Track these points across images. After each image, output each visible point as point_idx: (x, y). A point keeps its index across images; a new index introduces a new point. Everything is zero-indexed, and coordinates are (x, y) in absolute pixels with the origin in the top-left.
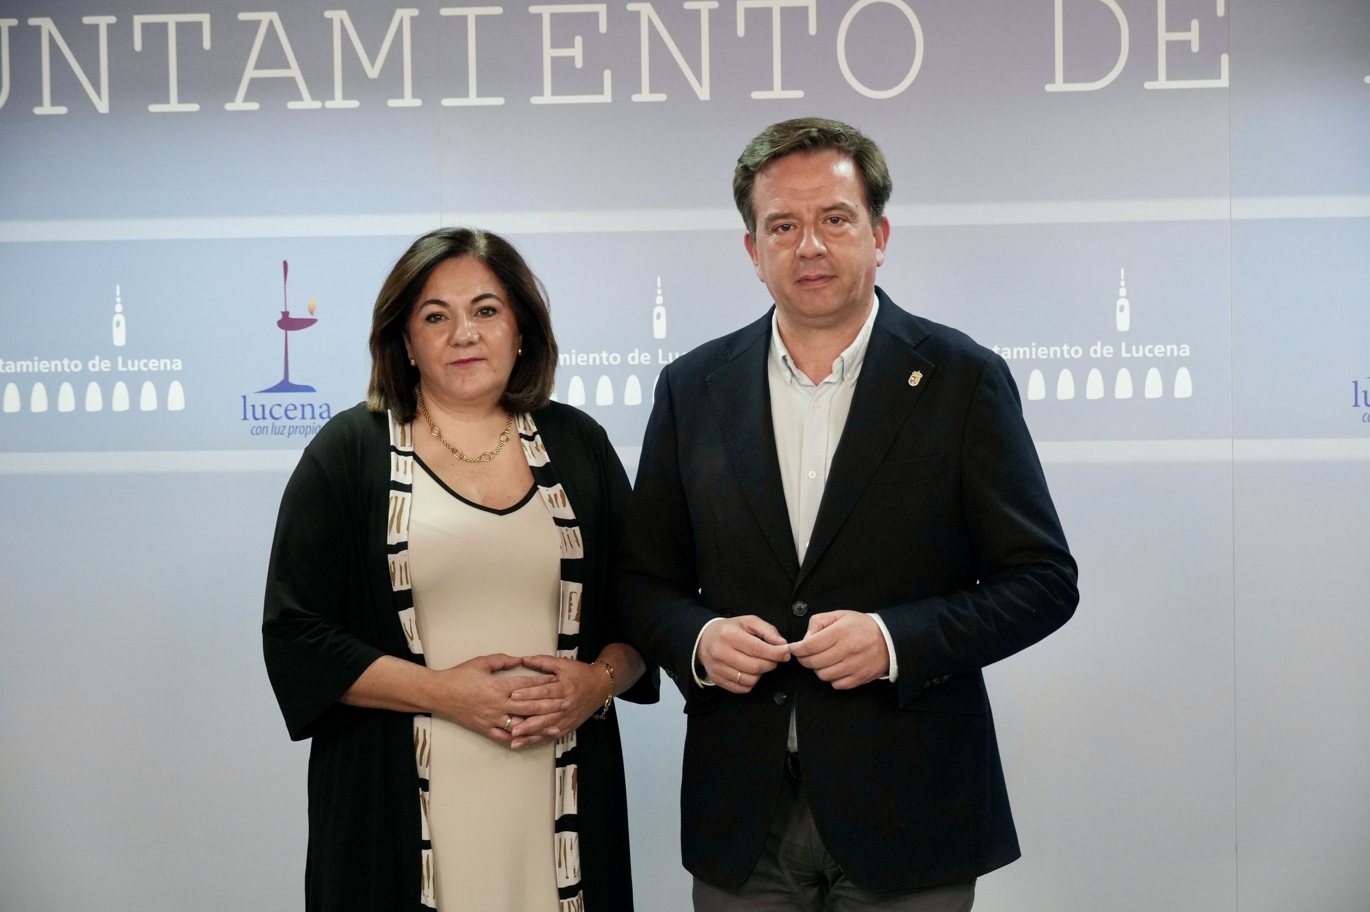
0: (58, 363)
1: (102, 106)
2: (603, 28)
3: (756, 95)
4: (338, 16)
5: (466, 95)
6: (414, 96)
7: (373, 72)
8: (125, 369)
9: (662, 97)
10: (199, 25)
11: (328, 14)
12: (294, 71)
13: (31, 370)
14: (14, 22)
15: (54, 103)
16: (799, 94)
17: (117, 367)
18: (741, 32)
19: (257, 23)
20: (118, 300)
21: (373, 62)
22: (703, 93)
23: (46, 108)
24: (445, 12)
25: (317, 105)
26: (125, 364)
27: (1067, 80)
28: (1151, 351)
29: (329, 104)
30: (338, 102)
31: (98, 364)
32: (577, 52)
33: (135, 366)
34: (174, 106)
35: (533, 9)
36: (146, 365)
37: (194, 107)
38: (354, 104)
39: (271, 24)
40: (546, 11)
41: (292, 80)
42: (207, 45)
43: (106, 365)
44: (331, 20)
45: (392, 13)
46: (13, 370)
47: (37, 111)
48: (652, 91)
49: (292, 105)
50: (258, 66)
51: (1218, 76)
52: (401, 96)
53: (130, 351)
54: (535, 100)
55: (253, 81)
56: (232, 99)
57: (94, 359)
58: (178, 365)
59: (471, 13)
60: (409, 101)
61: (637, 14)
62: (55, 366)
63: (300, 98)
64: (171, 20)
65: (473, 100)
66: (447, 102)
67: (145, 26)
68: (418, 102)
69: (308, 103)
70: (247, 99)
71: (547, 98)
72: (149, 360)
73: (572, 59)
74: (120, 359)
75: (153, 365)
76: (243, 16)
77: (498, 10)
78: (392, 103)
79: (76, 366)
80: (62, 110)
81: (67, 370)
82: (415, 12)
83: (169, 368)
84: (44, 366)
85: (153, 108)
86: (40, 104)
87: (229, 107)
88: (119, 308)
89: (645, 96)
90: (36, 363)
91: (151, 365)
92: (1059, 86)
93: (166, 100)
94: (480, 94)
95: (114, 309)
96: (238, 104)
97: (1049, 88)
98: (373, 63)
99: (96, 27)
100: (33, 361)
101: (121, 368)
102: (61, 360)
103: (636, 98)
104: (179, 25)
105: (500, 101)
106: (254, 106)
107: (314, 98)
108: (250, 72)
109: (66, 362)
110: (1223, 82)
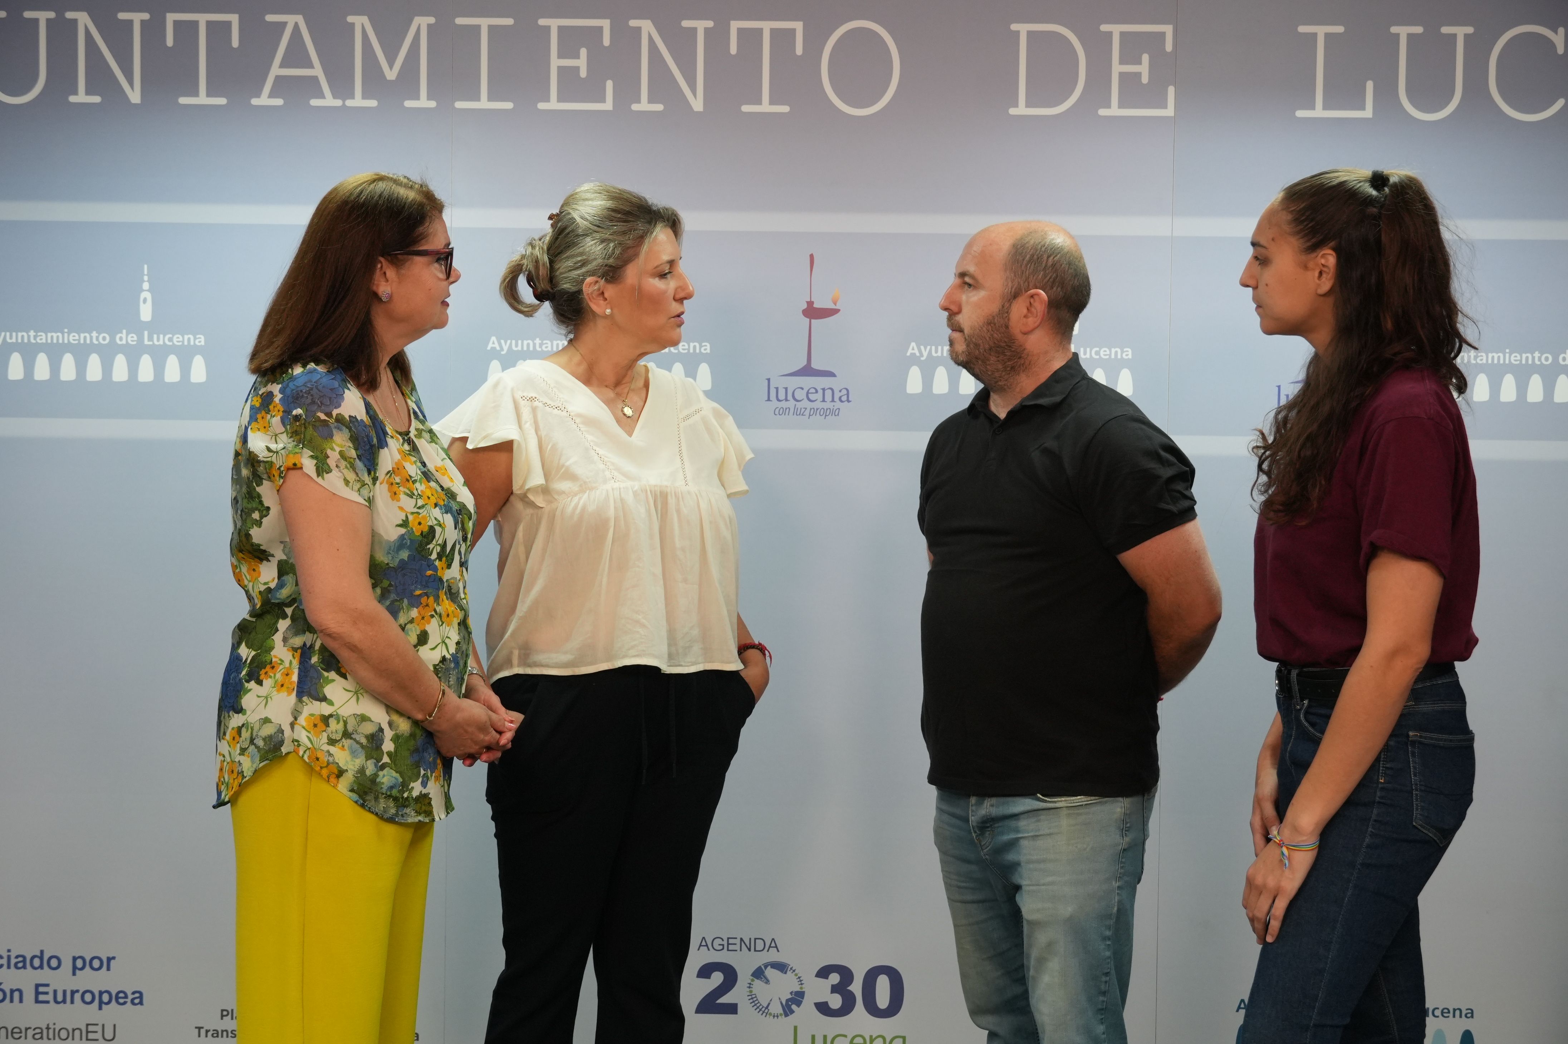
0: (87, 335)
1: (135, 96)
2: (606, 42)
3: (746, 108)
4: (360, 22)
5: (478, 99)
6: (429, 98)
7: (391, 75)
8: (151, 343)
9: (659, 107)
10: (228, 24)
11: (350, 19)
12: (317, 71)
13: (61, 341)
14: (52, 15)
15: (88, 92)
16: (785, 109)
17: (143, 341)
18: (733, 50)
19: (284, 24)
20: (146, 278)
21: (391, 64)
22: (697, 105)
23: (81, 97)
24: (459, 21)
25: (338, 103)
26: (150, 338)
27: (1028, 105)
28: (1097, 353)
29: (349, 103)
30: (358, 101)
31: (125, 338)
32: (581, 63)
33: (160, 340)
34: (203, 99)
35: (542, 22)
36: (170, 340)
37: (222, 101)
38: (373, 103)
39: (296, 25)
40: (554, 24)
41: (315, 79)
42: (235, 43)
43: (132, 339)
44: (353, 24)
45: (411, 21)
46: (44, 341)
47: (73, 99)
48: (650, 101)
49: (314, 102)
50: (282, 66)
51: (1164, 106)
52: (417, 98)
53: (154, 327)
54: (542, 106)
55: (278, 78)
56: (258, 96)
57: (122, 333)
58: (201, 340)
59: (484, 23)
60: (424, 102)
61: (639, 29)
62: (84, 337)
63: (323, 97)
64: (202, 19)
65: (484, 103)
66: (459, 105)
67: (176, 23)
68: (432, 104)
69: (329, 101)
70: (271, 95)
71: (553, 104)
72: (173, 336)
73: (577, 69)
74: (146, 333)
75: (177, 339)
76: (270, 18)
77: (509, 21)
78: (408, 104)
79: (104, 339)
80: (97, 99)
81: (95, 342)
82: (432, 20)
83: (192, 343)
84: (73, 338)
85: (183, 100)
86: (75, 93)
87: (255, 102)
88: (146, 286)
89: (644, 105)
90: (66, 335)
91: (175, 340)
92: (1021, 109)
93: (196, 94)
94: (490, 99)
95: (141, 287)
96: (264, 100)
97: (1013, 111)
98: (391, 67)
99: (131, 22)
100: (63, 333)
101: (146, 342)
102: (90, 333)
103: (635, 107)
104: (209, 24)
105: (509, 105)
106: (279, 102)
107: (335, 97)
108: (276, 70)
109: (94, 334)
110: (1169, 112)
